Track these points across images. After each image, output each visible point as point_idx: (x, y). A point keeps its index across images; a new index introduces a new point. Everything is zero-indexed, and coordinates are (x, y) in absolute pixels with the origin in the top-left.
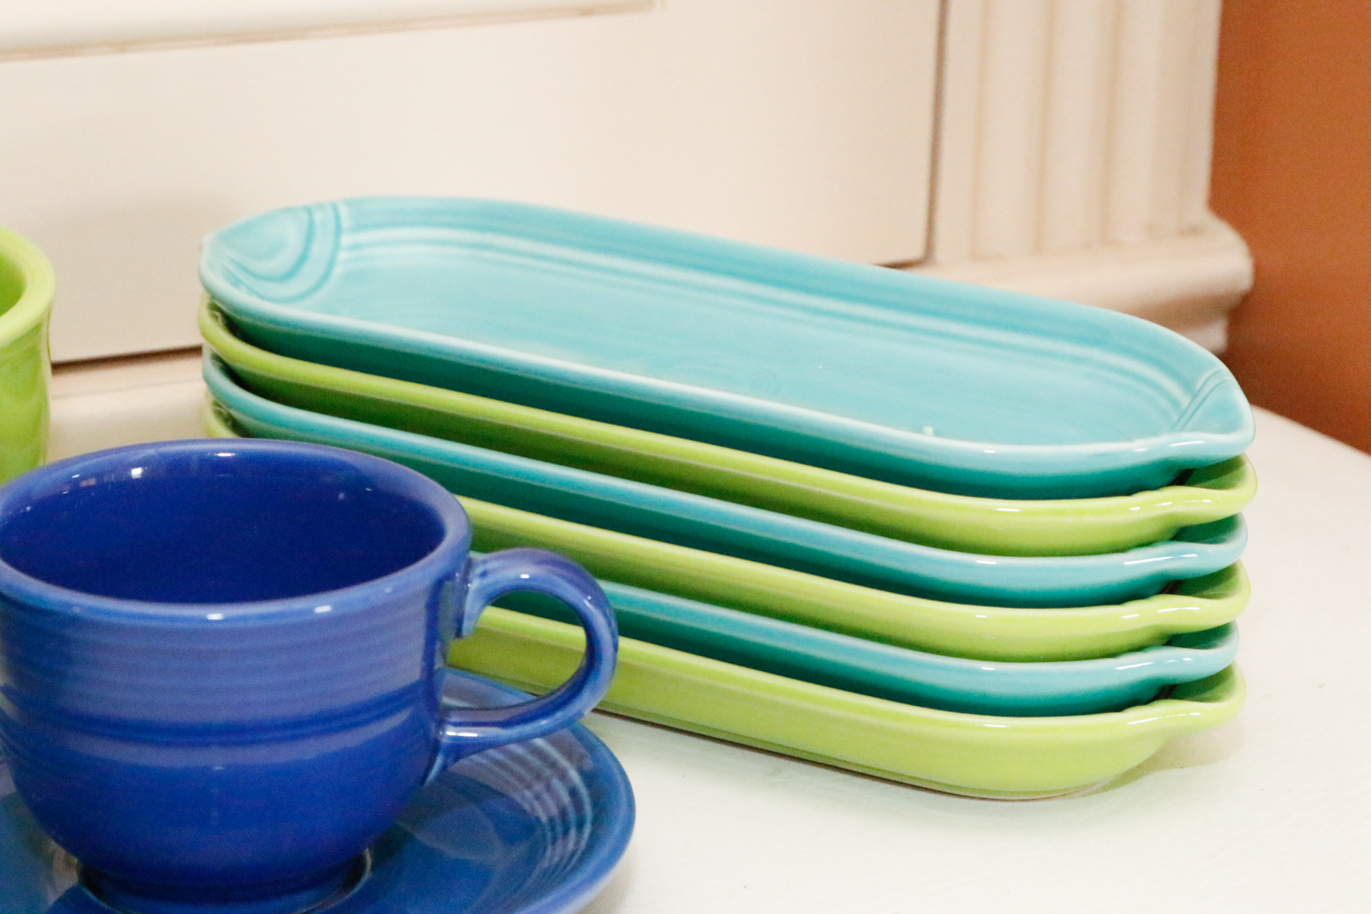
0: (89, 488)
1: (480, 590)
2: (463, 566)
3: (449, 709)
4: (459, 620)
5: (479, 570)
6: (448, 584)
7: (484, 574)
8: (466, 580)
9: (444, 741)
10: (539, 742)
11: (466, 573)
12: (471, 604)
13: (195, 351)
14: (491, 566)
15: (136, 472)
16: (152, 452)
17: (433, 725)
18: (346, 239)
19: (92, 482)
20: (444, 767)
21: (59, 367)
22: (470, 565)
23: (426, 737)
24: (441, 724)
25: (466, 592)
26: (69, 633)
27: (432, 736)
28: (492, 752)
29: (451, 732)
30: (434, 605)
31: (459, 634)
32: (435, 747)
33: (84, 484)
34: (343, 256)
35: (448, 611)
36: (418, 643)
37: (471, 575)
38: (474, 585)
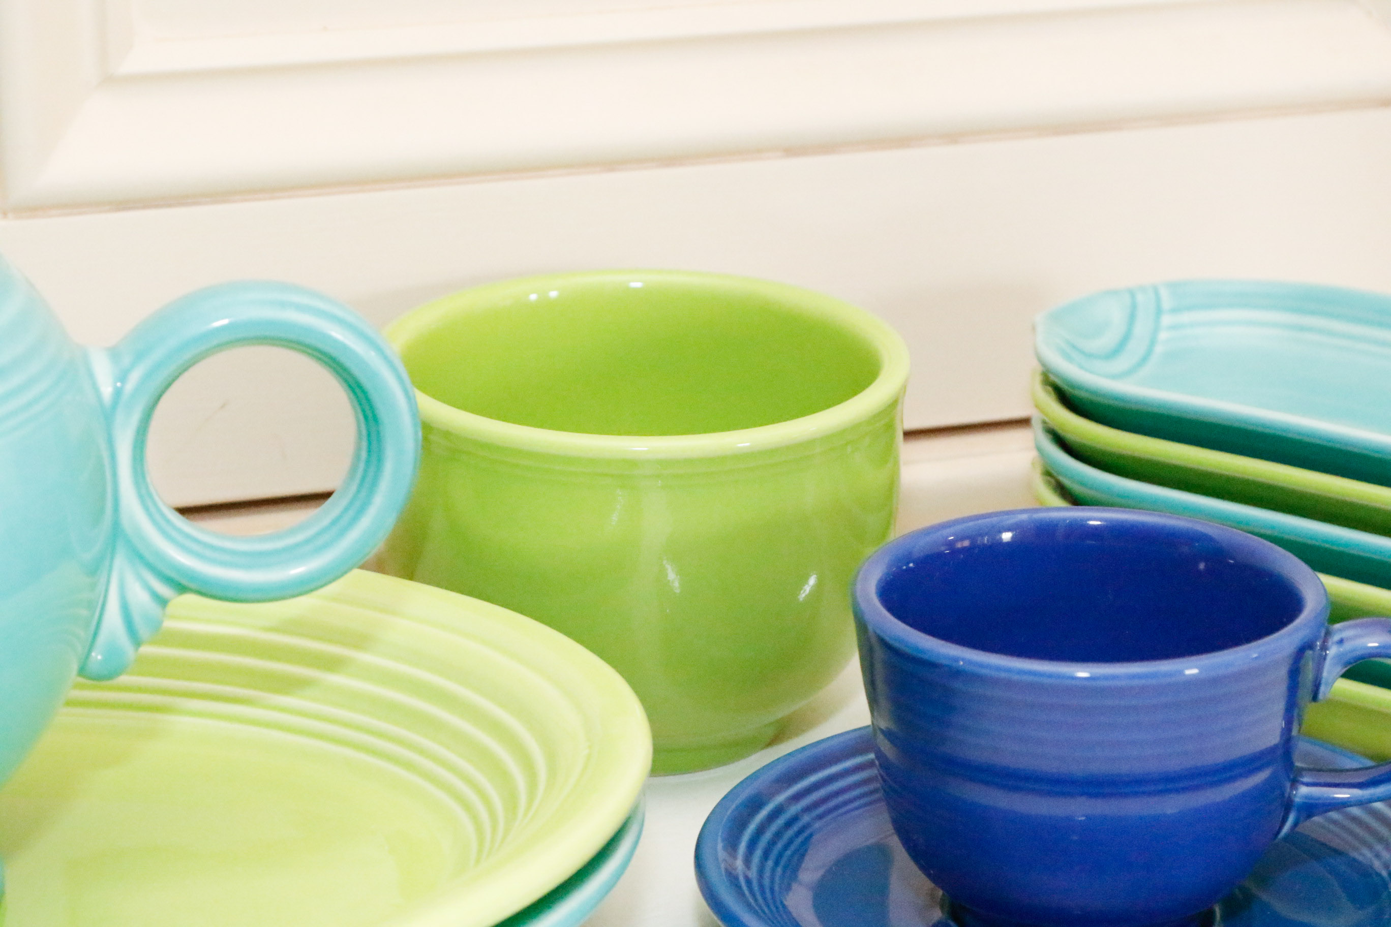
0: (964, 549)
1: (1339, 657)
2: (1323, 634)
3: (1302, 770)
4: (1317, 686)
5: (1336, 638)
6: (1309, 653)
7: (1341, 641)
8: (1324, 648)
9: (1297, 800)
10: (1378, 805)
11: (1325, 641)
12: (1330, 669)
13: (1023, 422)
14: (1344, 635)
15: (1007, 536)
16: (1024, 517)
17: (1288, 785)
18: (1166, 320)
19: (966, 543)
20: (1296, 824)
21: (910, 435)
22: (1328, 634)
23: (1283, 794)
24: (1295, 783)
25: (1325, 658)
26: (957, 685)
27: (1287, 795)
28: (1334, 815)
29: (1304, 790)
30: (1295, 671)
31: (1315, 698)
32: (1288, 806)
33: (959, 545)
34: (1163, 335)
35: (1308, 675)
36: (1279, 707)
37: (1330, 643)
38: (1332, 651)
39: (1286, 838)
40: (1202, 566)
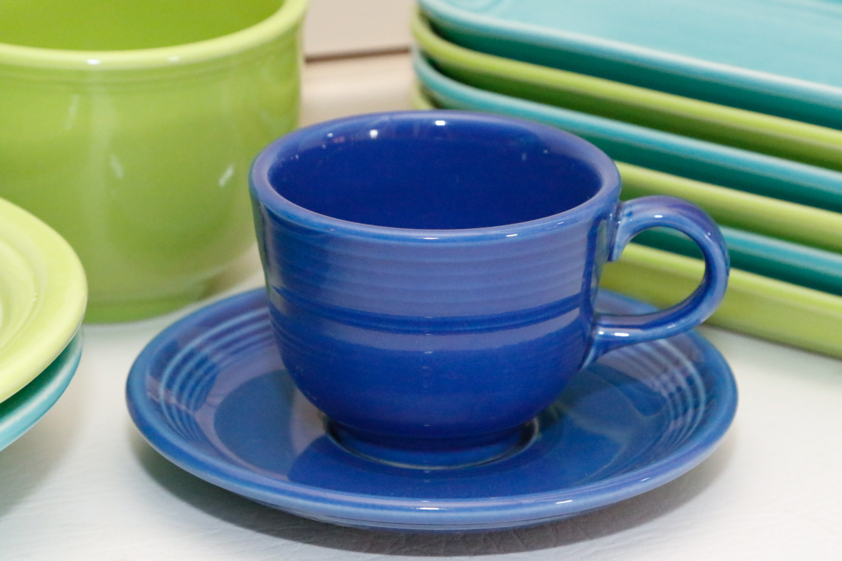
0: (339, 145)
1: (627, 226)
2: (615, 208)
3: (599, 316)
4: (611, 249)
5: (626, 211)
6: (603, 222)
7: (630, 214)
8: (616, 219)
9: (597, 338)
10: (663, 343)
11: (617, 213)
12: (621, 236)
13: (403, 51)
14: (634, 208)
15: (374, 133)
16: (386, 118)
17: (589, 326)
19: (342, 139)
20: (595, 358)
21: (311, 60)
22: (619, 208)
23: (583, 335)
24: (595, 325)
25: (617, 227)
26: (327, 247)
27: (588, 334)
28: (626, 349)
29: (602, 331)
30: (593, 237)
31: (610, 259)
32: (589, 342)
33: (336, 141)
35: (603, 240)
36: (581, 263)
37: (621, 214)
38: (623, 222)
39: (590, 368)
40: (524, 157)
